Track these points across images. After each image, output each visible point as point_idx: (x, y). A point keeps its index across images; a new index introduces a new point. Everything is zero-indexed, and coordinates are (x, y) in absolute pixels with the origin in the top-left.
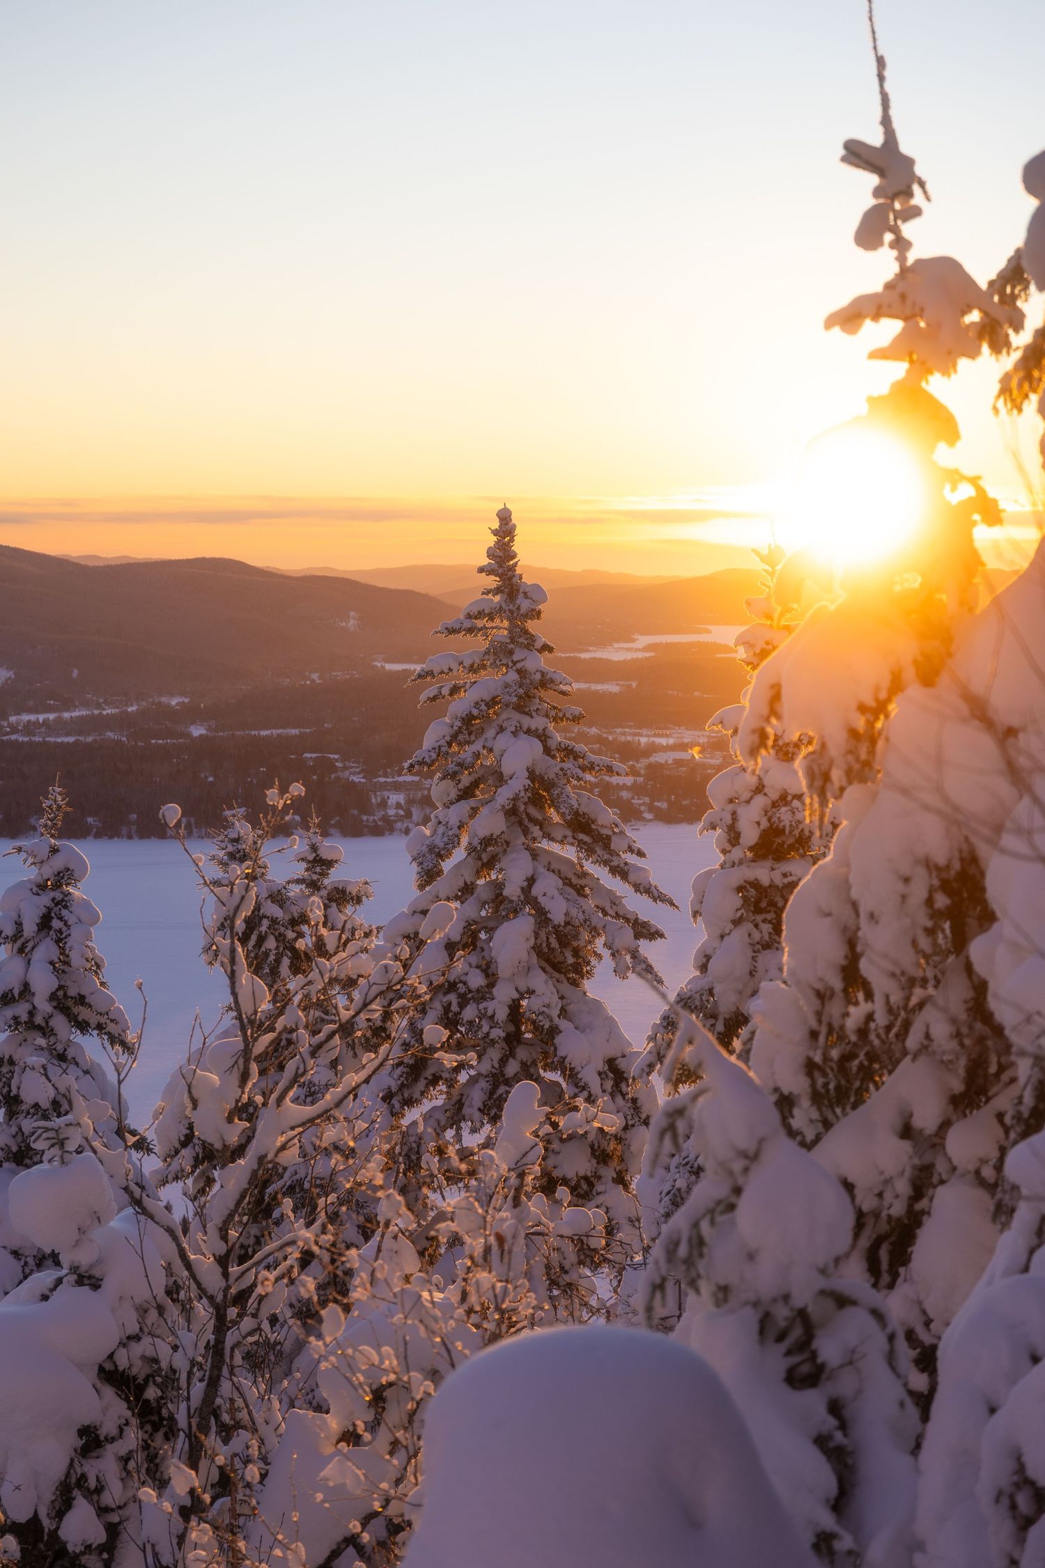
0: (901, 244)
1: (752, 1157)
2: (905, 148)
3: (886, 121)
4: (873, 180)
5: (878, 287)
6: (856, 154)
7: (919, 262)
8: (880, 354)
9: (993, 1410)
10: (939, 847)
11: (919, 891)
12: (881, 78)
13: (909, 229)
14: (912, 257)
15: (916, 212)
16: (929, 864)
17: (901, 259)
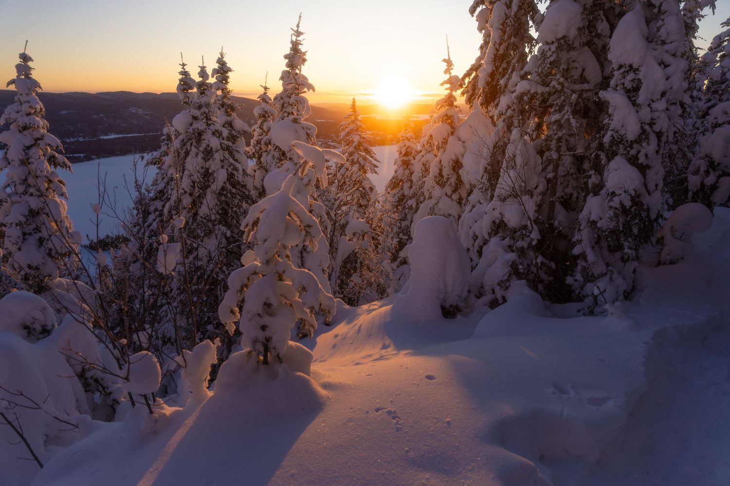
0: (450, 73)
1: (440, 198)
2: (451, 59)
3: (449, 55)
4: (446, 64)
5: (446, 79)
6: (445, 60)
7: (453, 76)
8: (447, 89)
9: (471, 228)
10: (454, 158)
11: (451, 163)
12: (448, 49)
13: (451, 71)
14: (452, 75)
15: (452, 69)
16: (452, 160)
17: (450, 75)
